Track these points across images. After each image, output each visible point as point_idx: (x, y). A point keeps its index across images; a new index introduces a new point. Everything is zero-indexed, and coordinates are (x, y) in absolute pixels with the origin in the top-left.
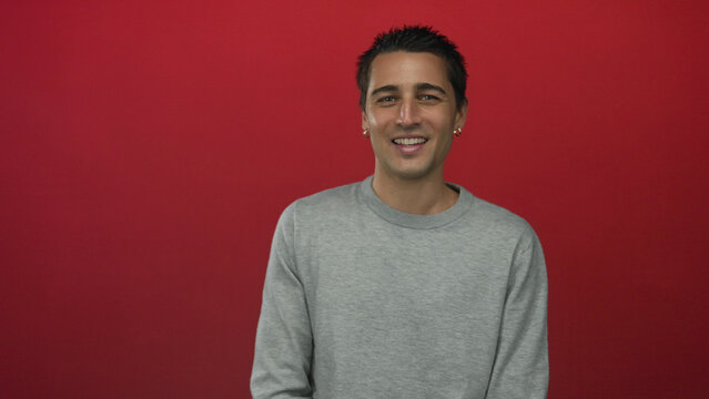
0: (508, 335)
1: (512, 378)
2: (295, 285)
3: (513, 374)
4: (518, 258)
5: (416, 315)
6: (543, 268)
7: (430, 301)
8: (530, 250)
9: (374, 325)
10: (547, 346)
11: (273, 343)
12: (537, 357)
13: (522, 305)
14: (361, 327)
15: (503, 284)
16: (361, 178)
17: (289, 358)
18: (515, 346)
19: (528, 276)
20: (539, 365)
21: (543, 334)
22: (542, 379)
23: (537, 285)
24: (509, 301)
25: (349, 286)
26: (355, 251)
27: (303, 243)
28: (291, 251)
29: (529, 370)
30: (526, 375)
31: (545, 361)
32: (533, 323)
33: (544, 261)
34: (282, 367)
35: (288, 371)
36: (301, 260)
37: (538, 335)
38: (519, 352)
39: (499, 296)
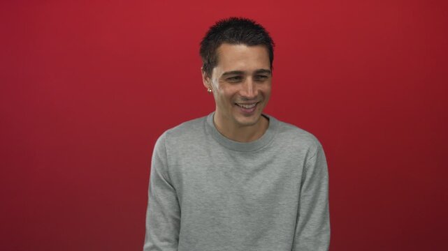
0: (303, 212)
1: (307, 239)
2: (170, 189)
3: (307, 236)
4: (307, 162)
5: (247, 207)
6: (325, 166)
7: (254, 197)
8: (315, 157)
9: (221, 215)
10: (328, 216)
11: (156, 225)
12: (323, 223)
13: (311, 192)
14: (213, 217)
15: (299, 181)
16: (207, 114)
17: (167, 235)
18: (308, 218)
19: (314, 173)
20: (324, 229)
21: (325, 209)
22: (326, 237)
23: (321, 178)
24: (302, 190)
25: (204, 192)
26: (206, 168)
27: (173, 163)
28: (165, 167)
29: (317, 233)
30: (316, 236)
31: (328, 226)
32: (319, 202)
33: (325, 161)
34: (162, 241)
35: (166, 243)
36: (173, 174)
37: (322, 210)
38: (311, 221)
39: (296, 188)
